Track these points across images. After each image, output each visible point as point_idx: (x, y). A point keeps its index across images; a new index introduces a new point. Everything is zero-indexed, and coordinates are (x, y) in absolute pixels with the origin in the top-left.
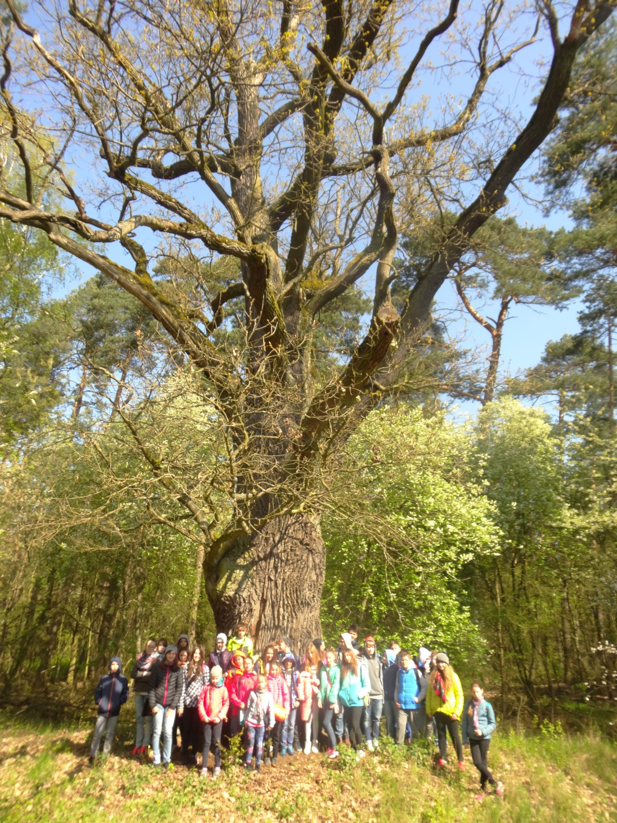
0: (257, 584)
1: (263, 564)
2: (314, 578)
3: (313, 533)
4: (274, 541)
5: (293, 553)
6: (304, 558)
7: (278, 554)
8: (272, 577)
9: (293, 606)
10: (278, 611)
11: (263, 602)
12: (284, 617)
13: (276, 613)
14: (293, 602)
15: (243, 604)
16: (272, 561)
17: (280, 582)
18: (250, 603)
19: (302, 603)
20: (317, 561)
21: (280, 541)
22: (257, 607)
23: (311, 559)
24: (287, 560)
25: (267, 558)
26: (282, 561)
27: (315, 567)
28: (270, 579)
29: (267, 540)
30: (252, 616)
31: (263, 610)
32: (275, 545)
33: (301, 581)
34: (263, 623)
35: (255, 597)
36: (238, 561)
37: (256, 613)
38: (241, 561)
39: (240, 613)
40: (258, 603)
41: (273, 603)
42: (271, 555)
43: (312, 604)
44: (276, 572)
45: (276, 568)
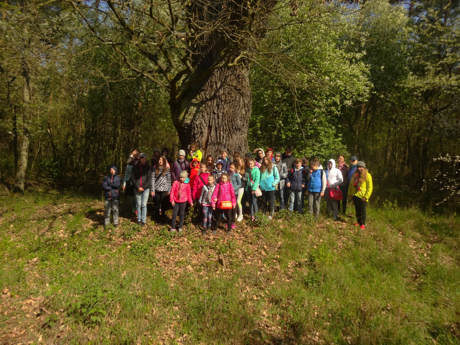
0: (206, 116)
1: (209, 103)
2: (244, 113)
3: (244, 83)
4: (216, 87)
5: (229, 96)
6: (237, 99)
7: (219, 96)
8: (216, 112)
9: (230, 130)
10: (220, 134)
11: (210, 127)
12: (223, 137)
13: (218, 134)
14: (229, 128)
15: (196, 129)
16: (215, 101)
17: (220, 115)
18: (201, 128)
19: (235, 129)
20: (246, 102)
21: (220, 87)
22: (206, 131)
23: (242, 100)
24: (226, 100)
25: (212, 99)
26: (222, 101)
27: (244, 105)
28: (214, 113)
29: (211, 87)
30: (202, 136)
31: (210, 133)
32: (217, 90)
33: (235, 114)
34: (210, 141)
35: (204, 125)
36: (192, 101)
37: (205, 135)
38: (194, 101)
39: (195, 134)
40: (207, 128)
41: (216, 128)
42: (214, 97)
43: (243, 129)
44: (218, 108)
45: (218, 106)
